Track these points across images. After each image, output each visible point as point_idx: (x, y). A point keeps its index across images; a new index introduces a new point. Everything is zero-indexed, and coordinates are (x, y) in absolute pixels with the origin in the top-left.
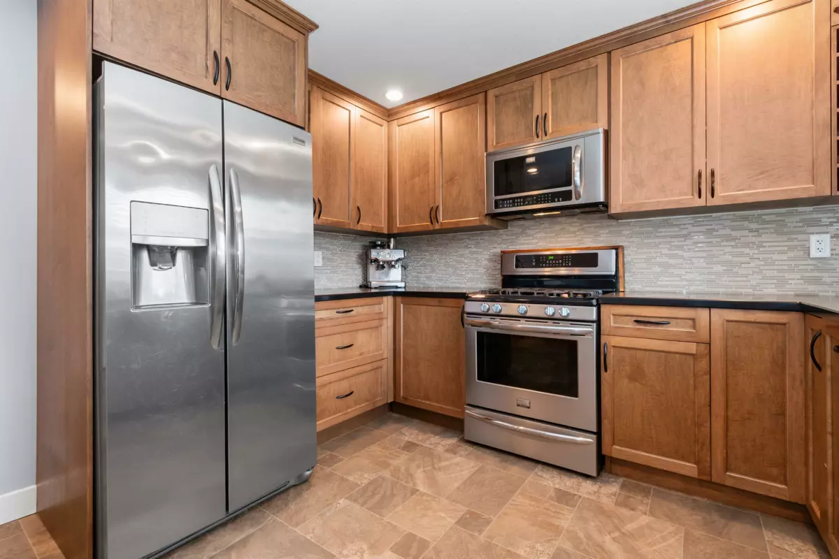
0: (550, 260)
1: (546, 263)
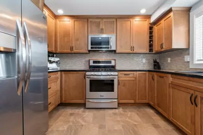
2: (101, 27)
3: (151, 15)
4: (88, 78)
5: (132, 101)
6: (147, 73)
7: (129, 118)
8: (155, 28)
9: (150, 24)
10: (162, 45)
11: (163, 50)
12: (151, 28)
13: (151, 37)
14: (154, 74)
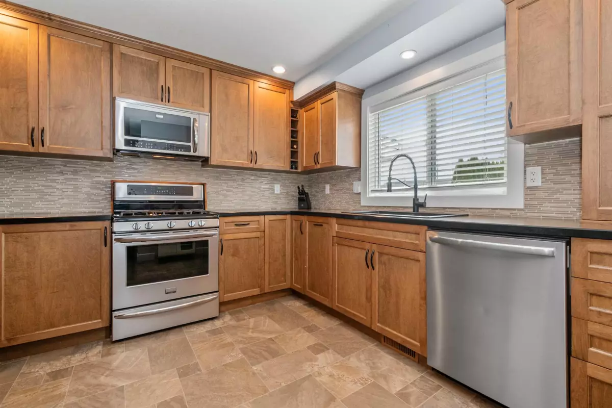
0: (158, 190)
1: (156, 192)
2: (162, 83)
3: (294, 83)
4: (118, 240)
5: (256, 291)
6: (288, 217)
7: (255, 329)
8: (303, 115)
9: (292, 102)
10: (316, 155)
11: (319, 166)
12: (294, 113)
13: (294, 134)
14: (304, 219)
